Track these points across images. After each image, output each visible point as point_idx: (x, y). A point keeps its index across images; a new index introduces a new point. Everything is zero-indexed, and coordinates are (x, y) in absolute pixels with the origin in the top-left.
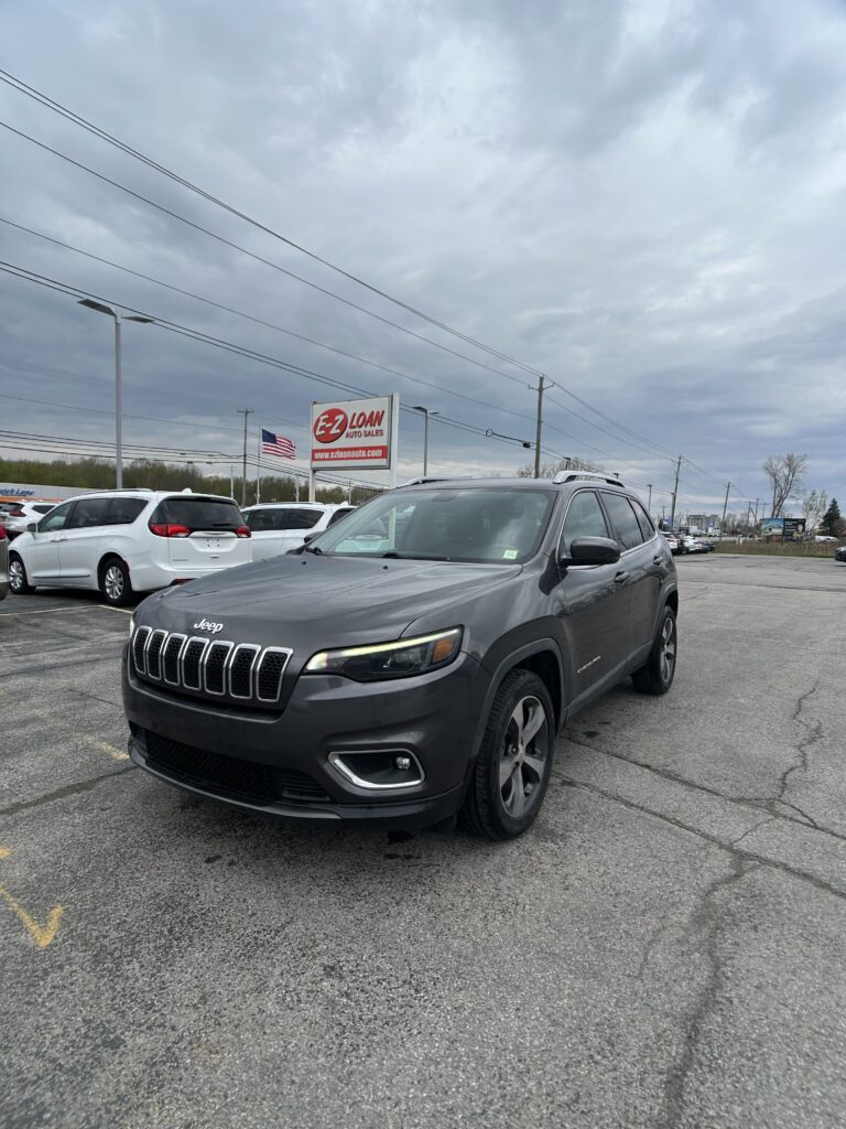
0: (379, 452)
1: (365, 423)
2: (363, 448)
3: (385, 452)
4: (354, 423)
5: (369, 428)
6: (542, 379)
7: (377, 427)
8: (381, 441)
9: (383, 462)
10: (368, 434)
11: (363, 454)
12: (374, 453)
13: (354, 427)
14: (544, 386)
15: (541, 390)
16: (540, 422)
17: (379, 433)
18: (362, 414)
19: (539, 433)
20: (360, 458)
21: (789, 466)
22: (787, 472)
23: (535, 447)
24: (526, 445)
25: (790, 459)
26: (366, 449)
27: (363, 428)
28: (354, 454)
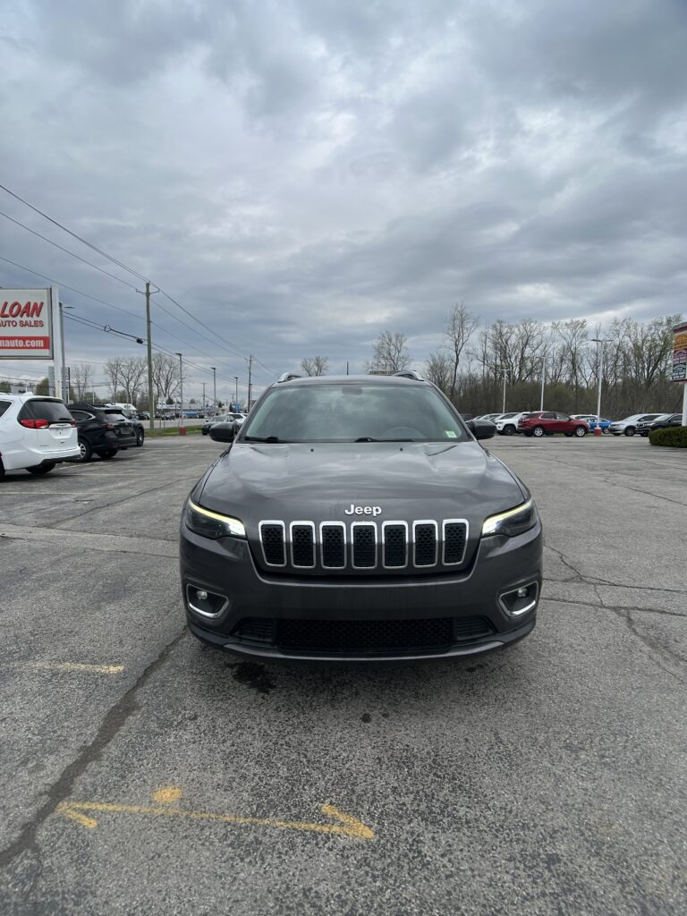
0: (41, 343)
1: (21, 312)
2: (19, 338)
3: (47, 343)
4: (7, 312)
5: (25, 318)
6: (148, 285)
7: (35, 318)
8: (43, 332)
9: (46, 352)
10: (23, 325)
11: (21, 343)
12: (33, 343)
13: (7, 316)
14: (150, 291)
15: (148, 294)
16: (149, 322)
17: (39, 324)
18: (16, 304)
19: (149, 331)
20: (16, 348)
21: (318, 365)
22: (316, 369)
23: (146, 343)
24: (139, 341)
25: (318, 360)
26: (24, 339)
27: (18, 319)
28: (13, 344)
